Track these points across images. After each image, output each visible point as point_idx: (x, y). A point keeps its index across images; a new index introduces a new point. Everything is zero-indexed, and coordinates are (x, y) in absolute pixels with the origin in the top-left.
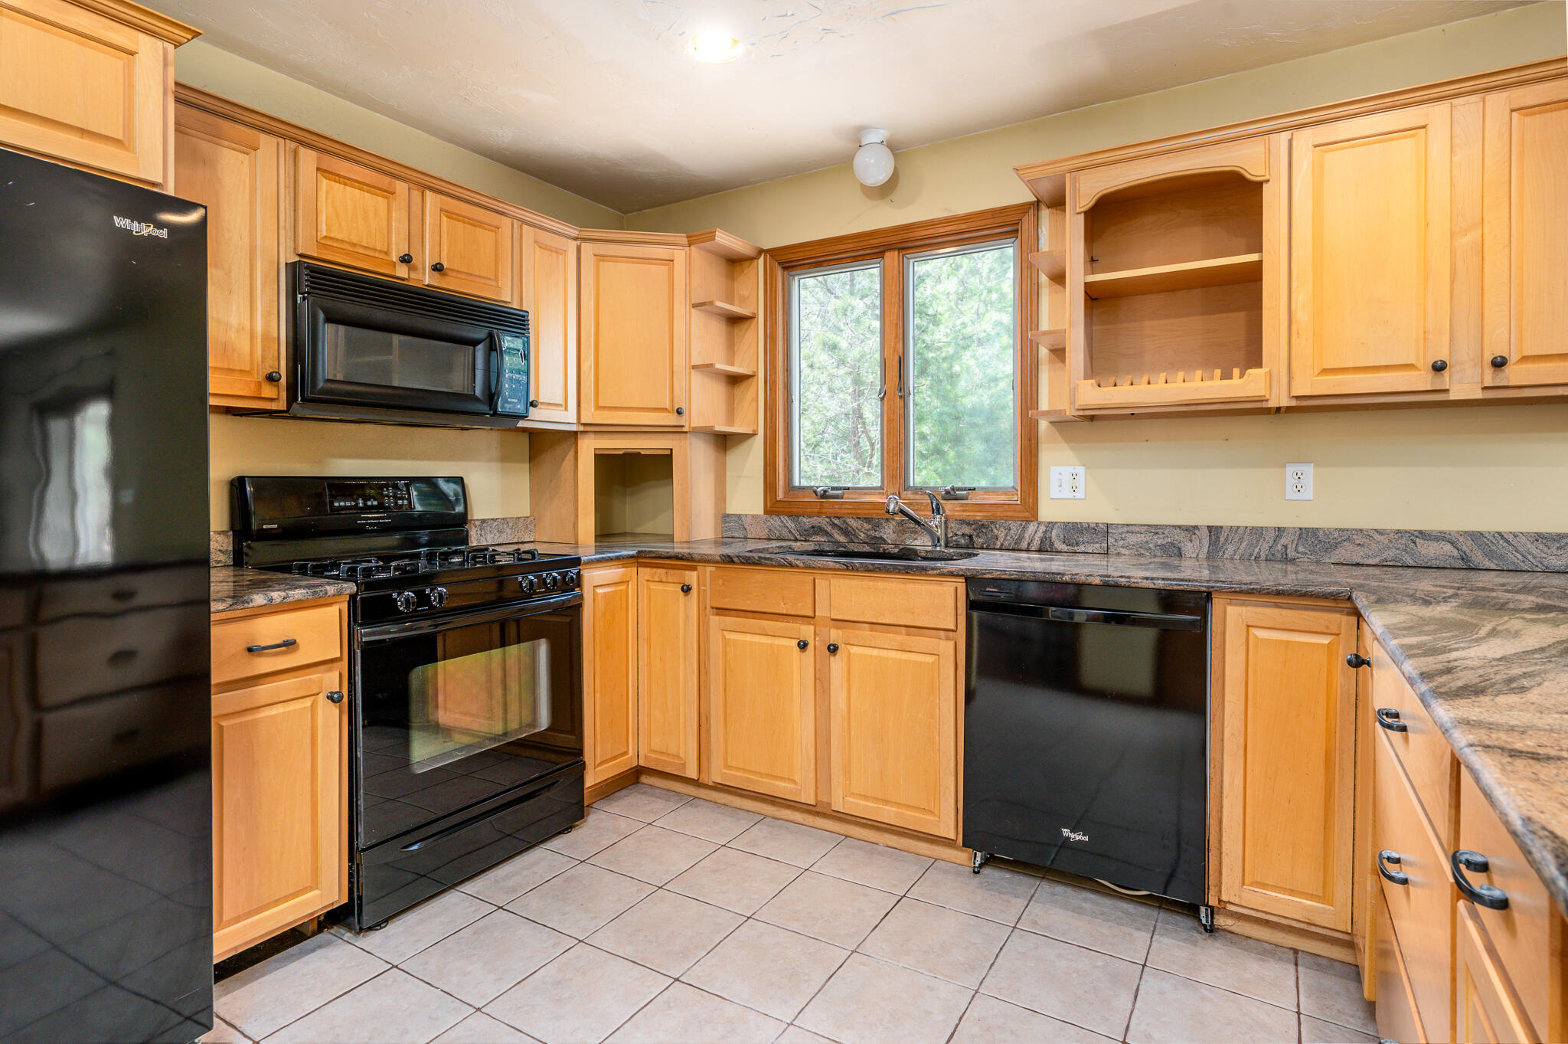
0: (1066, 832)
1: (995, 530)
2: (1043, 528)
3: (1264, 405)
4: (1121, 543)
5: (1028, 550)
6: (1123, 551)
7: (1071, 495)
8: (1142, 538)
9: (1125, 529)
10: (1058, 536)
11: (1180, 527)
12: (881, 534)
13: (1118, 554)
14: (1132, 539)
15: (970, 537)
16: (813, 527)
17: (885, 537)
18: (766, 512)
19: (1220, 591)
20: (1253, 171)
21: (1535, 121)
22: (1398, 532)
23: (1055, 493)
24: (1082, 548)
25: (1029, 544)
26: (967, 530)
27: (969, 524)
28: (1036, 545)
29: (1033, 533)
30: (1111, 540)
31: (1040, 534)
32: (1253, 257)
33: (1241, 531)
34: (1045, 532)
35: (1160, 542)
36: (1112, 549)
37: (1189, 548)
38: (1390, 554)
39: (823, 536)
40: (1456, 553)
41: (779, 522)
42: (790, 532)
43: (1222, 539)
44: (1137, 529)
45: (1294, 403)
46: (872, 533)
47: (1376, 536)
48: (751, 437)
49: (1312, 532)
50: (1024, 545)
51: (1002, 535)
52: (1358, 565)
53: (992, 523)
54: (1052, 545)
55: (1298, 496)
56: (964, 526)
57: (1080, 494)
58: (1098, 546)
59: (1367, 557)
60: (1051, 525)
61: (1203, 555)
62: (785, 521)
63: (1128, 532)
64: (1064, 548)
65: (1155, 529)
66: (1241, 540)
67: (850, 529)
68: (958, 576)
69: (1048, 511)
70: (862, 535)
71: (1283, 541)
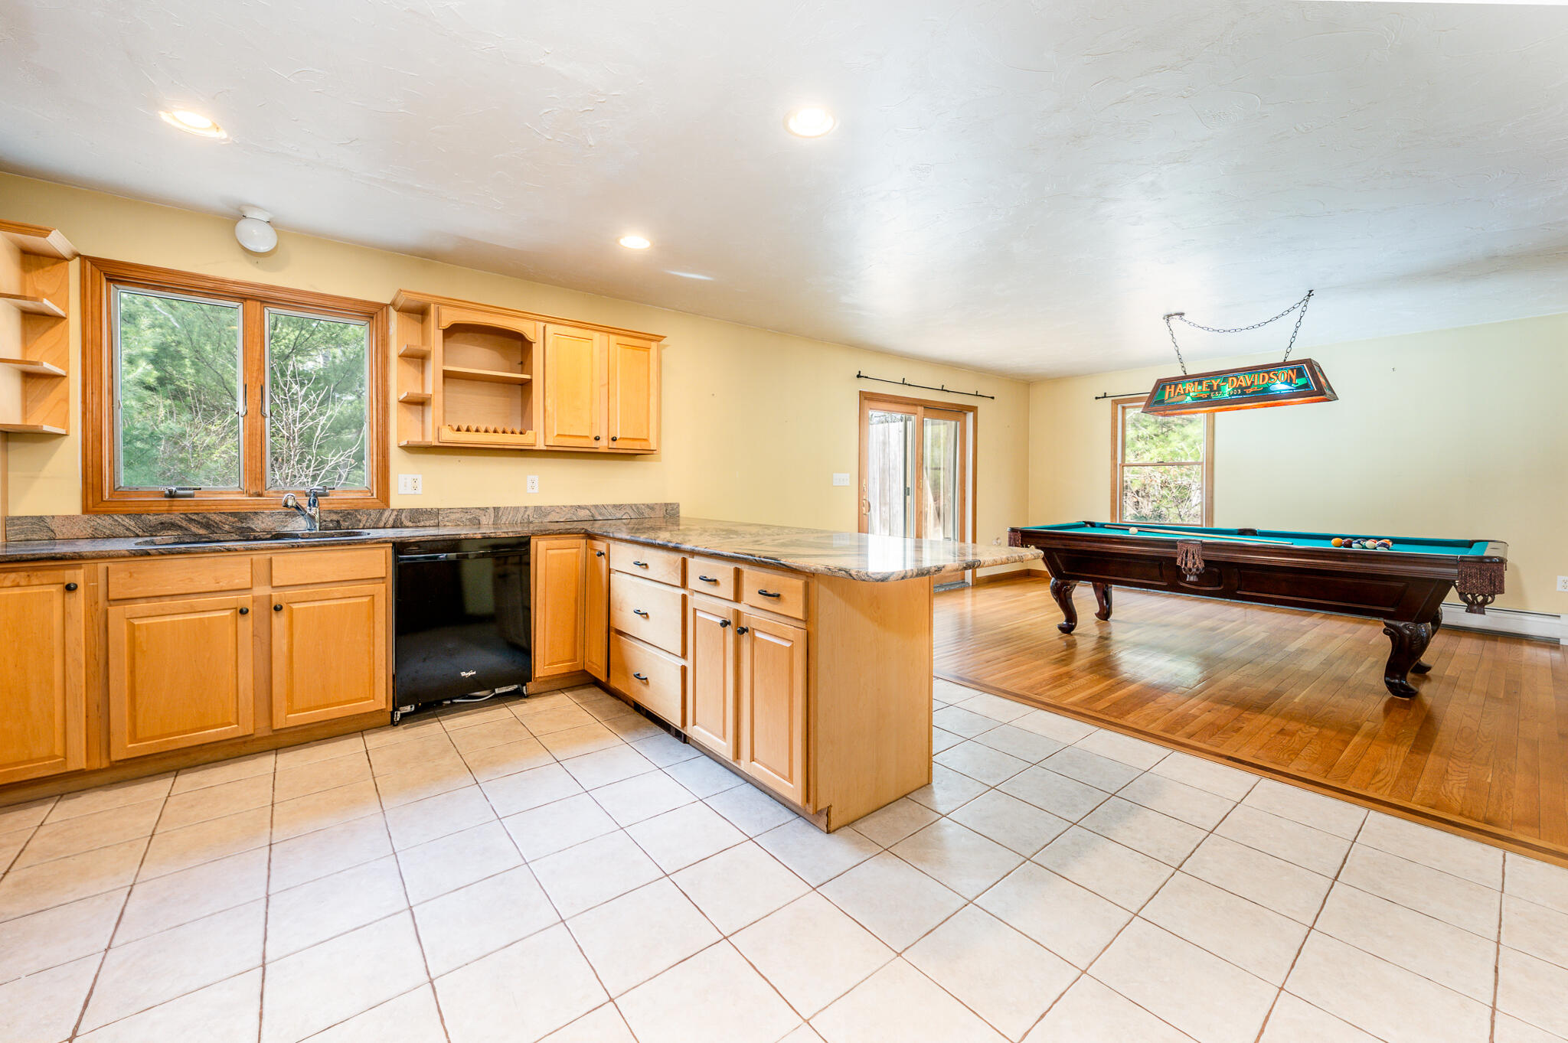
0: (463, 674)
1: (358, 516)
2: (395, 513)
3: (534, 448)
4: (446, 519)
5: (384, 527)
6: (448, 524)
7: (413, 492)
8: (458, 515)
9: (449, 511)
10: (406, 517)
11: (479, 508)
12: (248, 525)
13: (445, 526)
14: (453, 516)
15: (338, 522)
16: (162, 523)
17: (253, 526)
18: (85, 510)
19: (533, 534)
20: (530, 336)
21: (630, 351)
22: (571, 506)
23: (402, 491)
24: (422, 524)
25: (385, 524)
26: (335, 517)
27: (336, 513)
28: (391, 522)
29: (388, 517)
30: (440, 518)
31: (393, 517)
32: (528, 377)
33: (509, 509)
34: (397, 516)
35: (469, 517)
36: (441, 523)
37: (484, 520)
38: (568, 516)
39: (177, 530)
40: (590, 514)
41: (111, 521)
42: (128, 529)
43: (500, 514)
44: (455, 511)
45: (545, 448)
46: (239, 525)
47: (564, 509)
48: (59, 437)
49: (540, 508)
50: (382, 524)
51: (364, 519)
52: (557, 522)
53: (356, 511)
54: (402, 523)
55: (532, 491)
56: (332, 514)
57: (419, 491)
58: (432, 522)
59: (560, 518)
60: (401, 511)
61: (491, 522)
62: (120, 520)
63: (450, 513)
64: (410, 524)
65: (466, 510)
66: (509, 513)
67: (211, 522)
68: (386, 542)
69: (396, 502)
70: (227, 527)
71: (527, 513)
